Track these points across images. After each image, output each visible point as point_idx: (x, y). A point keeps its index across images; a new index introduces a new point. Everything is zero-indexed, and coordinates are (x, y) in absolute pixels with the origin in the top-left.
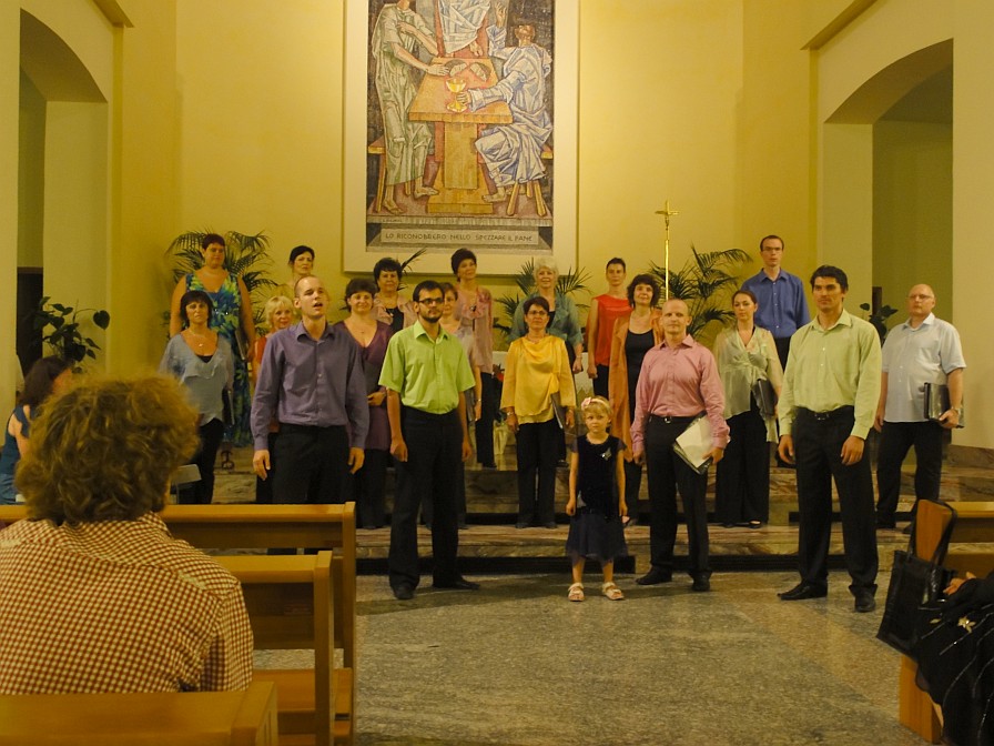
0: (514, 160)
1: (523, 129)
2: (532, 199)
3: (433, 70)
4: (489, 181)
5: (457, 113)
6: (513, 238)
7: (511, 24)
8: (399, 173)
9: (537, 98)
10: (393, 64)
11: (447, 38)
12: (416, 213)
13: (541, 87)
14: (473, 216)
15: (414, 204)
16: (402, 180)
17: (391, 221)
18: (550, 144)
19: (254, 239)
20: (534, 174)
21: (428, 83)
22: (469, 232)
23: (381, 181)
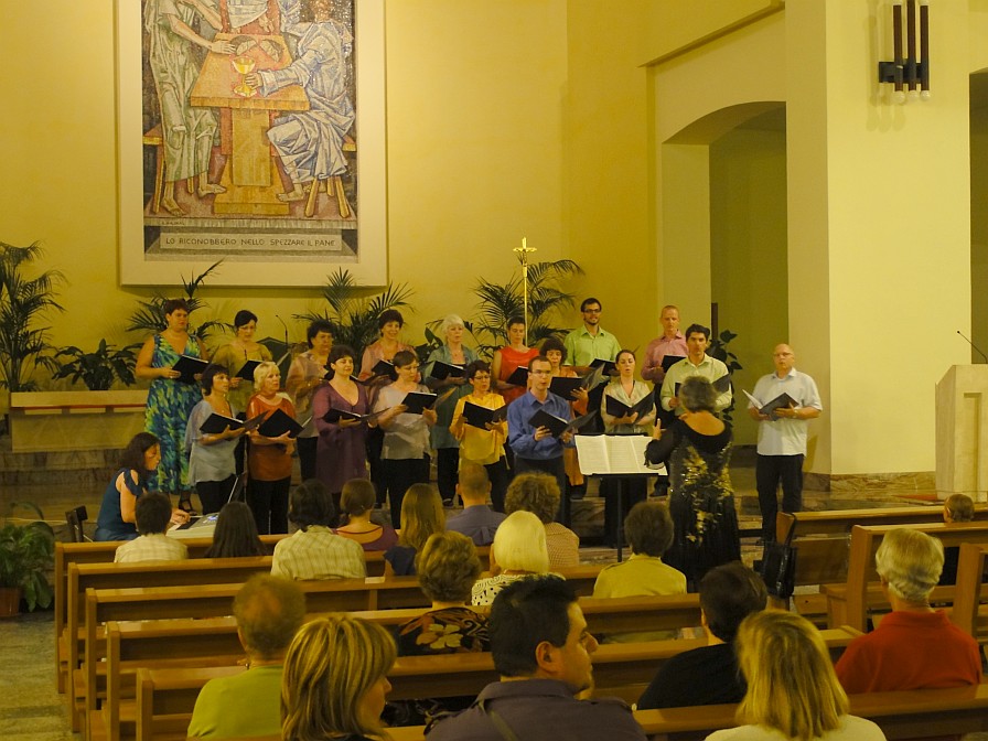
0: (312, 153)
1: (321, 117)
2: (334, 197)
3: (217, 47)
5: (246, 99)
6: (313, 243)
8: (180, 168)
9: (336, 81)
10: (170, 39)
11: (232, 10)
12: (200, 214)
13: (341, 69)
14: (266, 217)
15: (199, 204)
16: (184, 176)
17: (172, 223)
18: (352, 134)
19: (25, 250)
20: (335, 170)
21: (212, 63)
22: (262, 236)
23: (159, 178)
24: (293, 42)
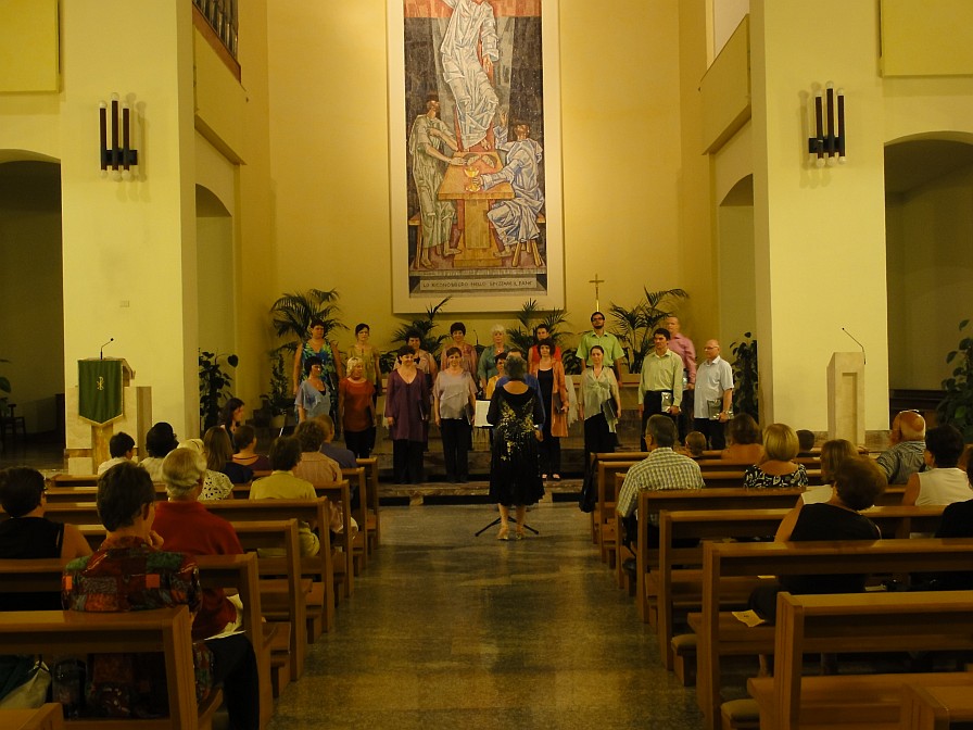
0: (517, 226)
1: (522, 202)
2: (531, 253)
3: (455, 161)
5: (472, 193)
6: (517, 283)
7: (511, 125)
8: (432, 239)
9: (532, 178)
10: (425, 159)
11: (464, 137)
12: (445, 268)
13: (535, 171)
14: (487, 268)
16: (435, 244)
17: (427, 274)
19: (329, 294)
20: (531, 235)
21: (451, 171)
22: (484, 280)
23: (419, 246)
24: (503, 155)
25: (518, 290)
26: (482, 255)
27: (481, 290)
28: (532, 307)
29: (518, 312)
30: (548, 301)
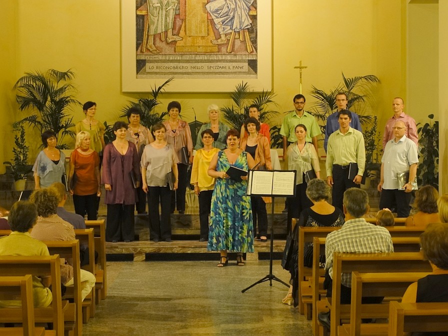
0: (231, 17)
2: (244, 41)
4: (216, 31)
6: (231, 67)
8: (157, 27)
12: (168, 52)
14: (205, 53)
15: (167, 47)
16: (159, 31)
17: (152, 58)
18: (254, 5)
19: (66, 74)
20: (244, 26)
22: (203, 64)
23: (145, 33)
25: (232, 73)
26: (200, 42)
27: (199, 73)
28: (244, 88)
29: (232, 93)
30: (258, 83)
